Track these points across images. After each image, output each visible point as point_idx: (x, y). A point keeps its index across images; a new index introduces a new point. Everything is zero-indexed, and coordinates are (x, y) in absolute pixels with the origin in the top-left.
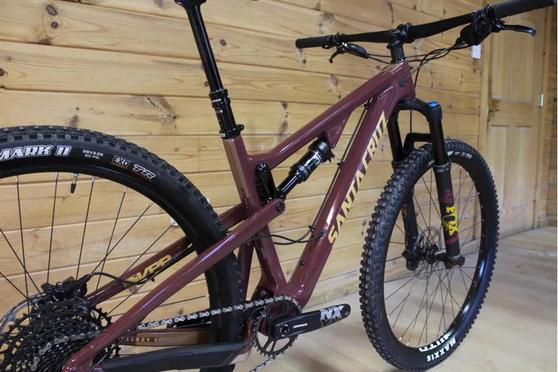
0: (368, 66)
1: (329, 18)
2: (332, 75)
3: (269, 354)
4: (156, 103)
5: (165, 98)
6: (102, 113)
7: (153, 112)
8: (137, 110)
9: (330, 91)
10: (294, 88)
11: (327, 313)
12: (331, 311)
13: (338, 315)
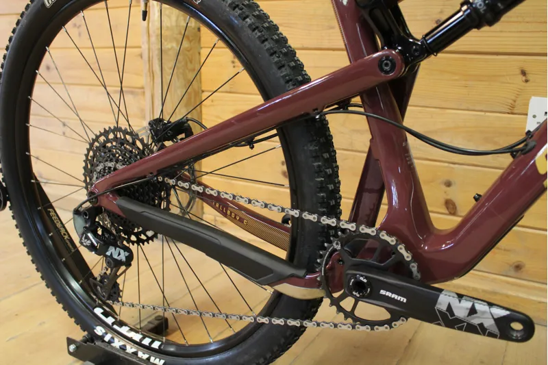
3: (347, 315)
11: (455, 302)
12: (469, 305)
13: (489, 323)
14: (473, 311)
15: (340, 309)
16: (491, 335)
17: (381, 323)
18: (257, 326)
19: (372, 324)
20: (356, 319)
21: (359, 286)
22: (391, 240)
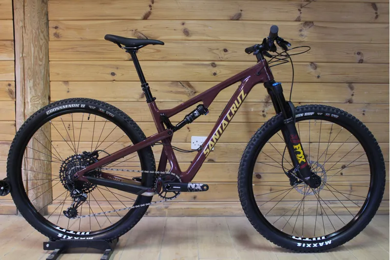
0: (348, 54)
1: (308, 25)
2: (312, 63)
3: (164, 197)
4: (184, 85)
5: (190, 82)
6: (157, 91)
7: (183, 90)
8: (174, 89)
9: (309, 73)
10: (278, 73)
11: (191, 185)
12: (195, 185)
13: (200, 188)
14: (196, 186)
15: (161, 196)
16: (200, 191)
17: (173, 197)
18: (132, 210)
19: (171, 198)
20: (166, 198)
21: (168, 187)
22: (174, 174)
